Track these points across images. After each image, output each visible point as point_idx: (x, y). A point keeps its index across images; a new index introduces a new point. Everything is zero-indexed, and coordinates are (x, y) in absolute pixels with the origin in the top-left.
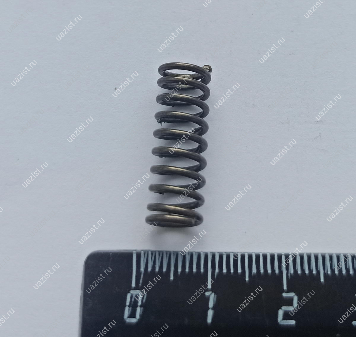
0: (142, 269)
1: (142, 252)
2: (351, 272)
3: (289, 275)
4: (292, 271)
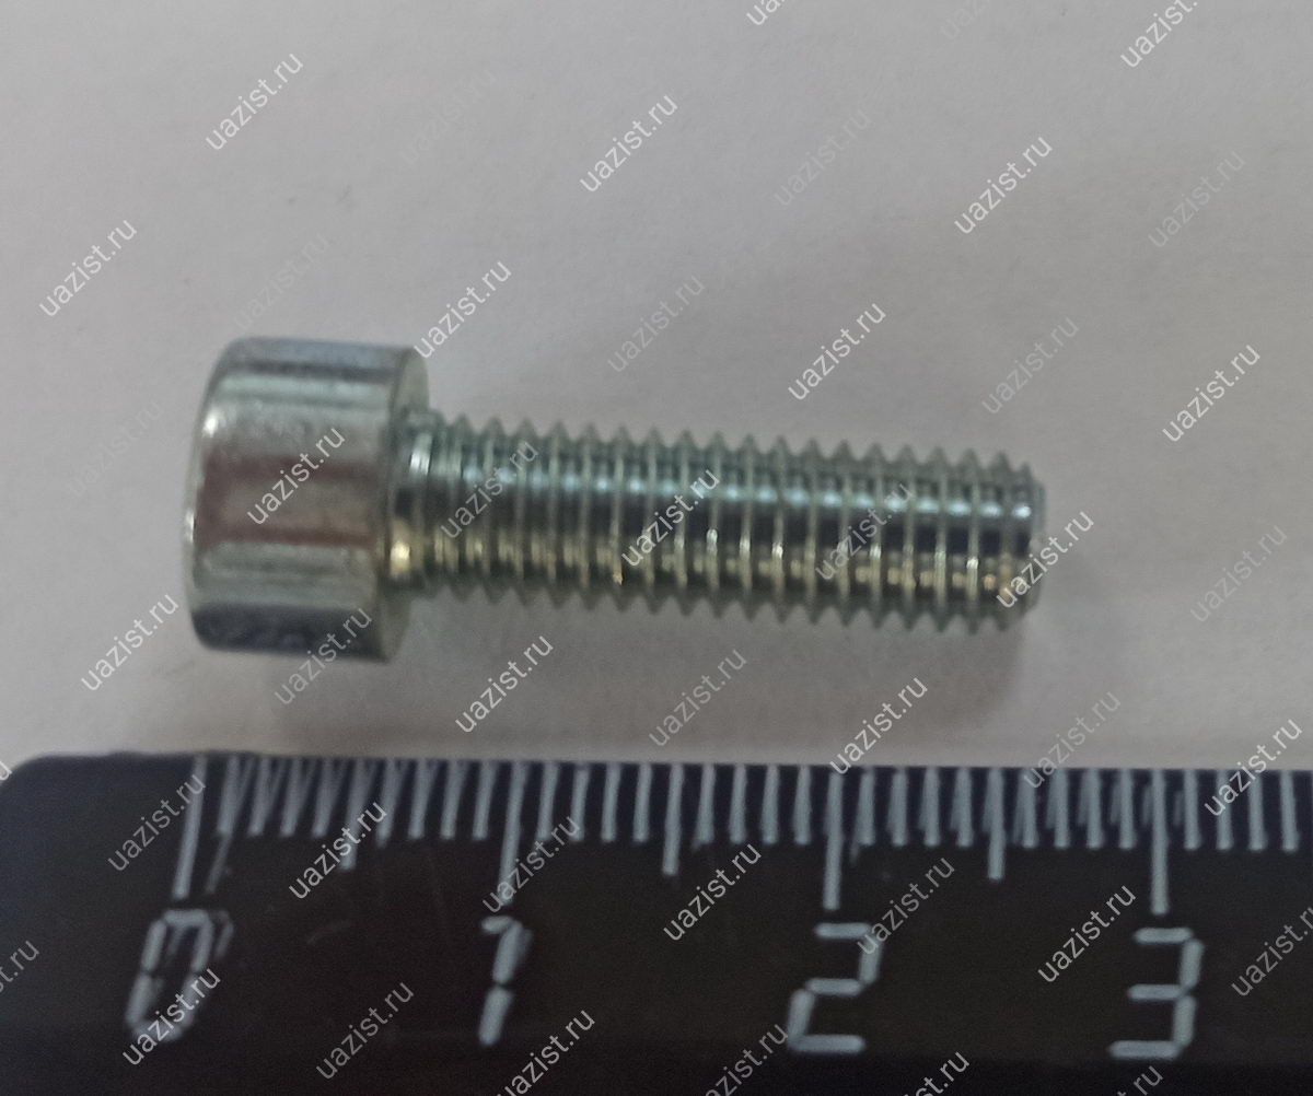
0: (226, 826)
1: (234, 760)
2: (1127, 841)
3: (854, 852)
4: (866, 836)
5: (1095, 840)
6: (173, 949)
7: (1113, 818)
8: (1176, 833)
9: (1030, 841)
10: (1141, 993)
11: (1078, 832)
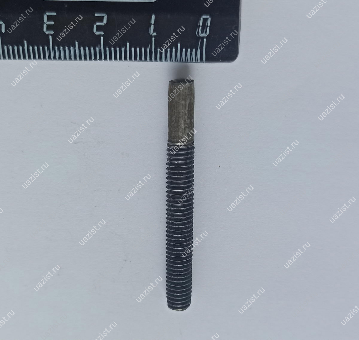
0: (199, 50)
1: (199, 62)
2: (56, 48)
3: (99, 47)
4: (97, 49)
5: (61, 48)
6: (205, 30)
7: (59, 52)
8: (49, 49)
9: (72, 48)
11: (64, 50)
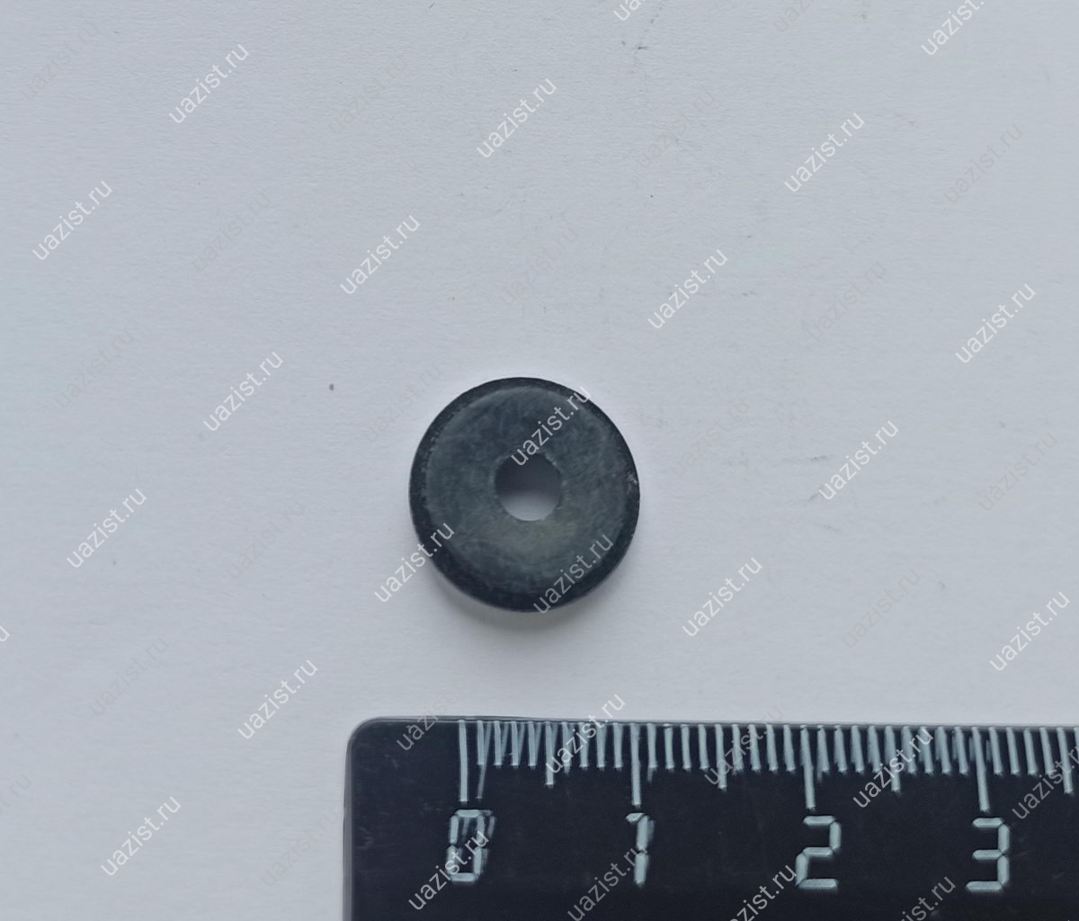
0: (482, 762)
1: (480, 722)
2: (964, 769)
3: (819, 776)
4: (824, 766)
5: (947, 769)
6: (465, 832)
7: (954, 756)
8: (989, 766)
9: (912, 770)
10: (979, 855)
11: (937, 764)
